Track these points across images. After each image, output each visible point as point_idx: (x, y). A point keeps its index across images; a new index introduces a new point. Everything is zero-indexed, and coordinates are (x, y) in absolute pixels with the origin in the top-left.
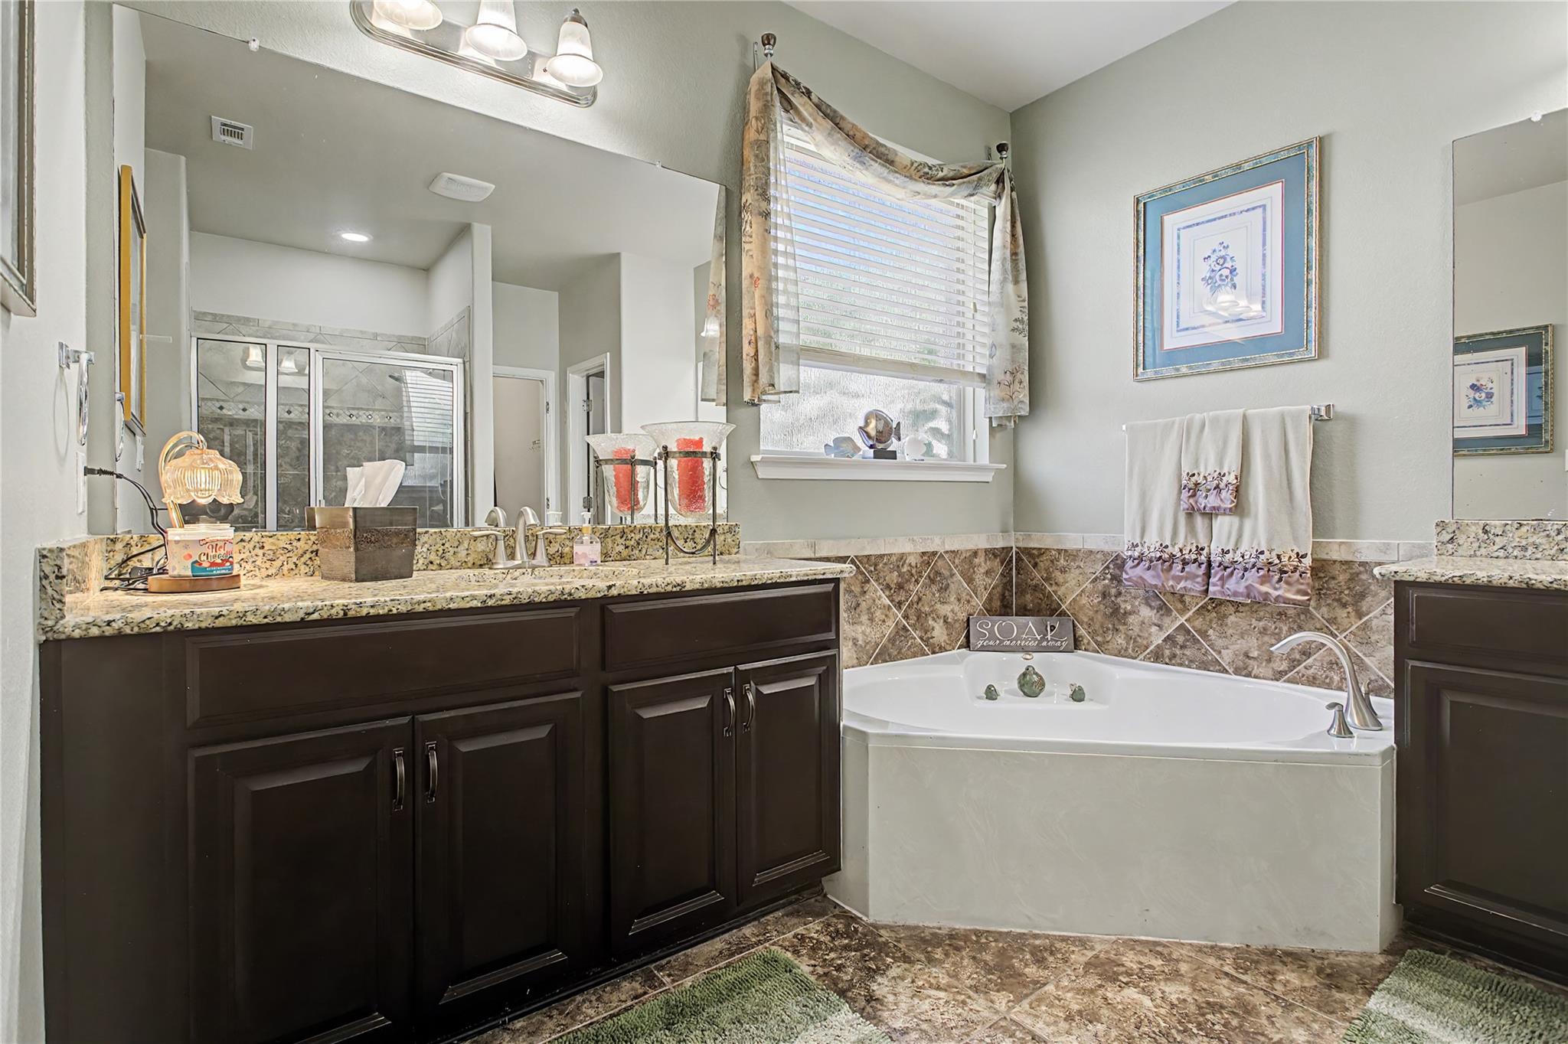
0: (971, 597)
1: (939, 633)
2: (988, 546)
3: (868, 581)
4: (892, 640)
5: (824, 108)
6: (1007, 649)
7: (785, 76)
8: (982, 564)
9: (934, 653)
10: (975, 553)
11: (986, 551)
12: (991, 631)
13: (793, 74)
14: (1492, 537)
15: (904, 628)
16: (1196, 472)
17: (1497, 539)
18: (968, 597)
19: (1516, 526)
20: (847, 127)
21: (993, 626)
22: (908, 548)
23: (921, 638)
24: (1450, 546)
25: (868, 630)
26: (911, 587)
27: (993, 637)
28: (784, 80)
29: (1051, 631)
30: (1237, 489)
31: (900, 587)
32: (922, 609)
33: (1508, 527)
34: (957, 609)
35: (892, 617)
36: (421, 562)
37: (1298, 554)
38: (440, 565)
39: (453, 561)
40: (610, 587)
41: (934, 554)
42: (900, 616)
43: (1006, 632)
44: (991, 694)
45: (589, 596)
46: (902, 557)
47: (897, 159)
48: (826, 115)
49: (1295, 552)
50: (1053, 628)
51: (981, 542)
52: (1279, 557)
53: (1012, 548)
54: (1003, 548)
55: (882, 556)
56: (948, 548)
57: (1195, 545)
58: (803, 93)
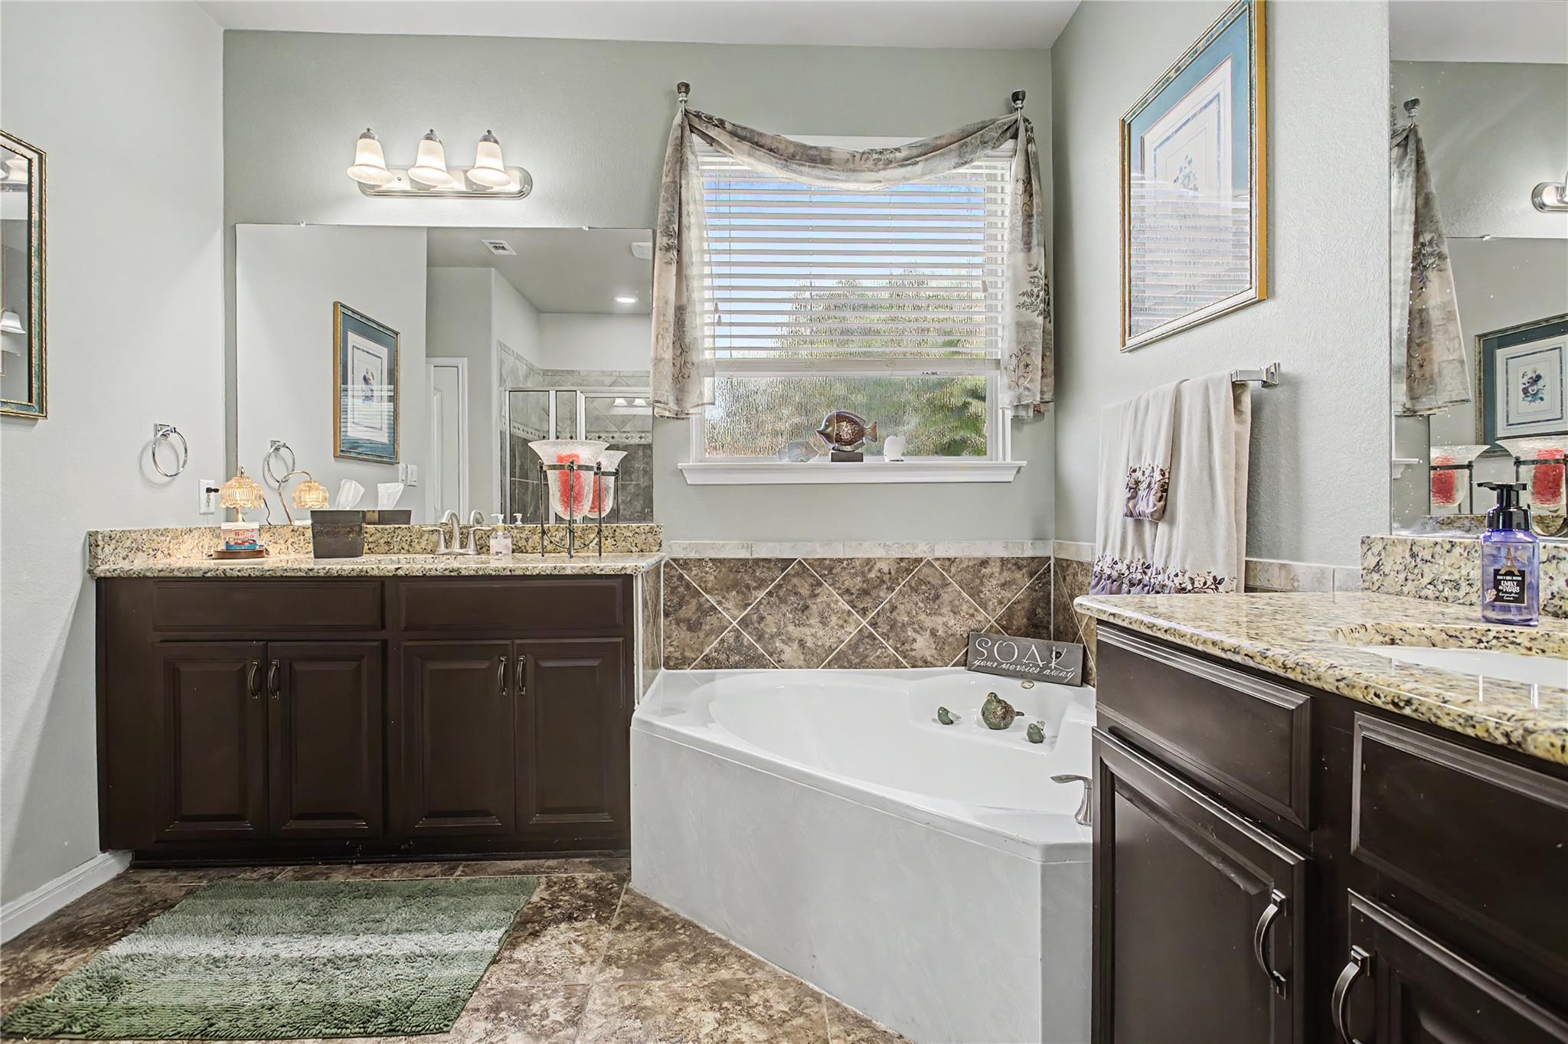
0: (976, 610)
1: (922, 645)
2: (1006, 555)
3: (820, 584)
4: (854, 646)
5: (739, 131)
6: (1004, 673)
7: (698, 115)
8: (995, 576)
9: (914, 666)
10: (984, 563)
11: (1003, 561)
12: (990, 651)
13: (706, 111)
14: (1420, 563)
15: (871, 636)
16: (1137, 467)
17: (1426, 568)
18: (972, 611)
19: (1448, 546)
20: (768, 142)
21: (993, 645)
22: (877, 553)
23: (896, 649)
24: (1376, 576)
25: (821, 633)
26: (882, 594)
27: (990, 657)
28: (697, 119)
29: (1057, 658)
30: (1165, 489)
31: (865, 592)
32: (898, 618)
33: (1438, 547)
34: (952, 622)
35: (853, 622)
36: (396, 548)
37: (1215, 578)
38: (408, 551)
39: (418, 548)
40: (397, 569)
41: (918, 561)
42: (864, 623)
43: (1007, 653)
44: (945, 718)
45: (382, 574)
46: (869, 562)
47: (833, 156)
48: (742, 138)
49: (1212, 575)
50: (1058, 655)
51: (997, 551)
52: (1192, 580)
53: (1049, 558)
54: (1033, 558)
55: (840, 561)
56: (938, 554)
57: (1141, 561)
58: (716, 125)
